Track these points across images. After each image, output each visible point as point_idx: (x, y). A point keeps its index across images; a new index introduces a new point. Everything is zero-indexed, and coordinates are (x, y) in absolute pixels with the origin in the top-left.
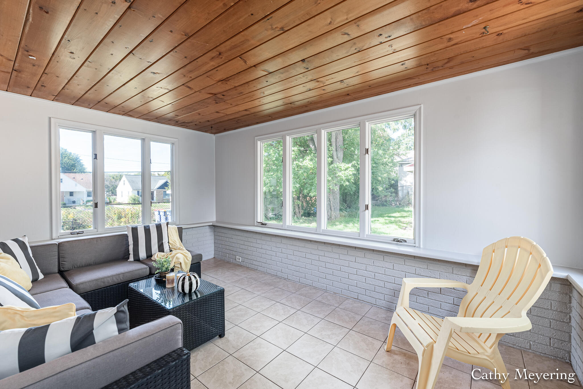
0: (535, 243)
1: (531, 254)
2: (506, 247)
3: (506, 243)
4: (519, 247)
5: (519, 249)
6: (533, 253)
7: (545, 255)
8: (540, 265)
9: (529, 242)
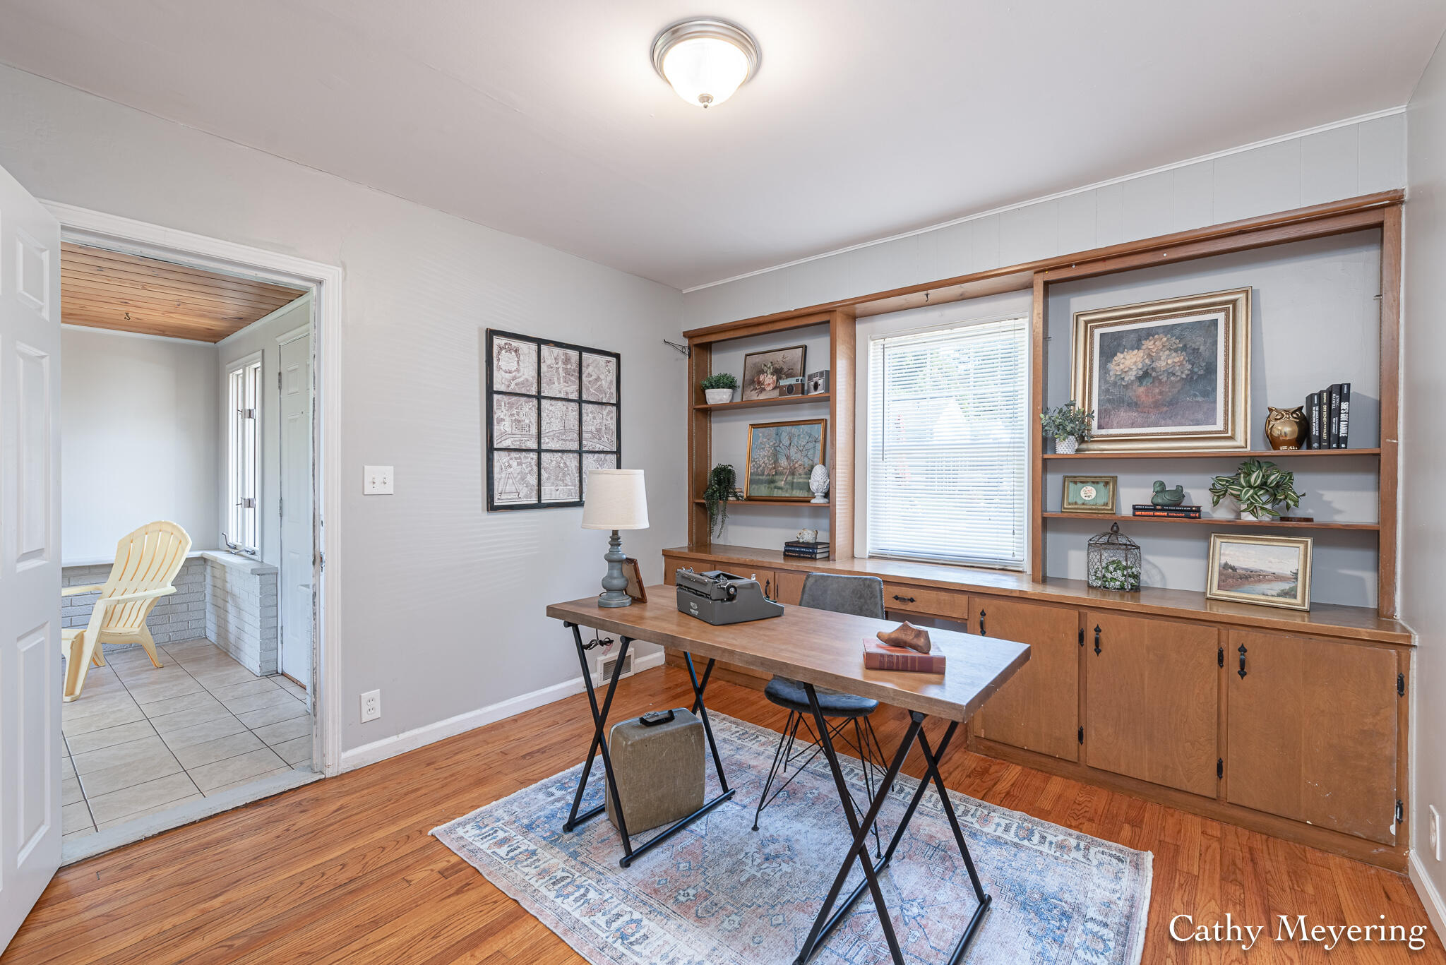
0: (175, 524)
1: (172, 534)
2: (146, 534)
3: (146, 530)
4: (160, 531)
5: (160, 533)
6: (174, 533)
7: (185, 532)
8: (180, 542)
9: (169, 524)
